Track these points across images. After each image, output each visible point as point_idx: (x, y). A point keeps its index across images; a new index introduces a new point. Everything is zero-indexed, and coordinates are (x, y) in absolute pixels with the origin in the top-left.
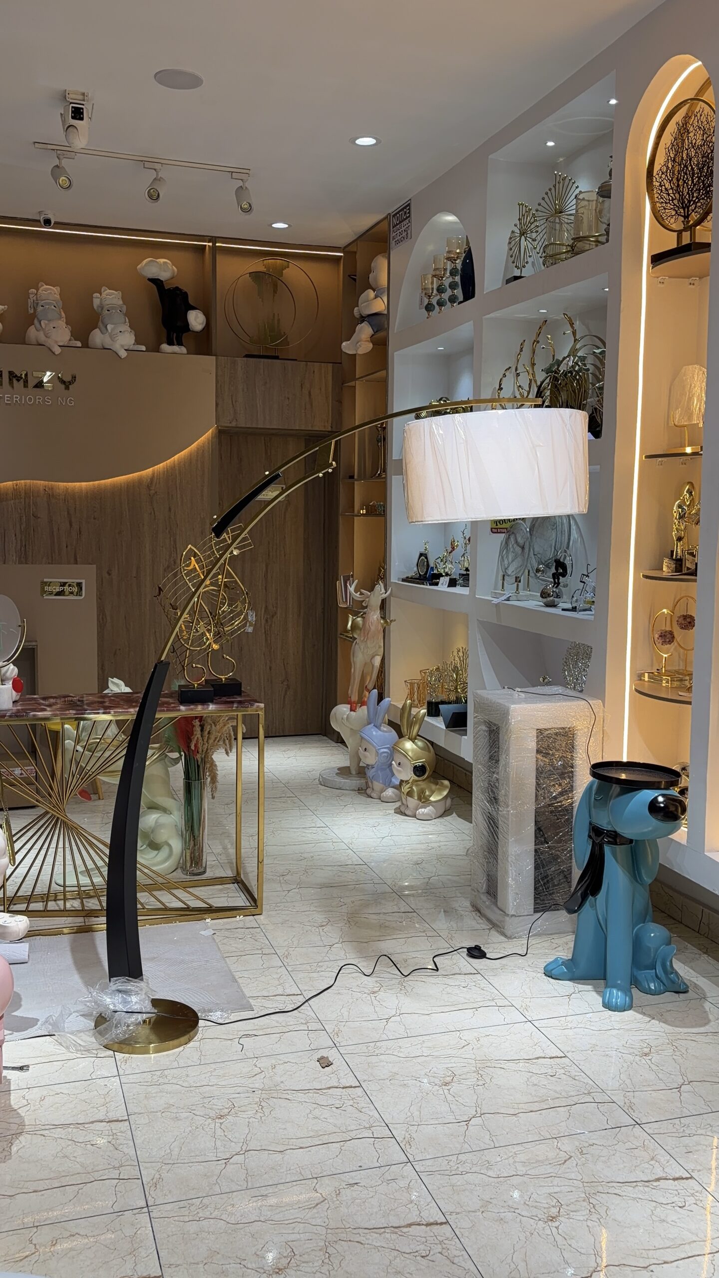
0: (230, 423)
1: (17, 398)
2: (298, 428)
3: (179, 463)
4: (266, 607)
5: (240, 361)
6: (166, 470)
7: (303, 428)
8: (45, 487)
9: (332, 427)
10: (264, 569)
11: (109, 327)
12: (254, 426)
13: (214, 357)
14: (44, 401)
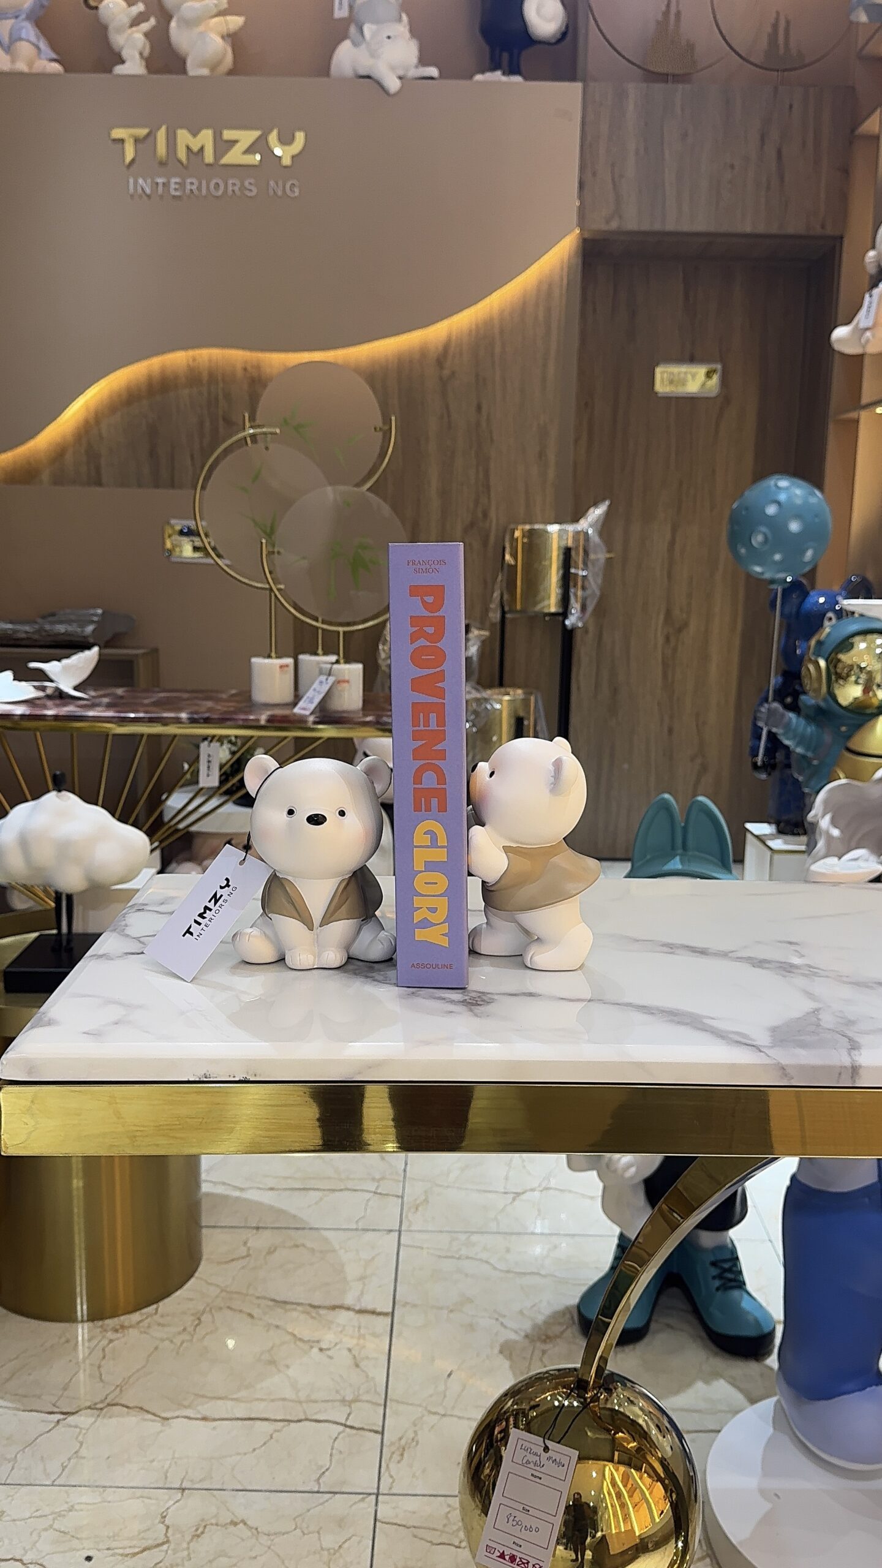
0: (608, 222)
1: (192, 183)
2: (748, 229)
3: (501, 312)
4: (668, 614)
5: (634, 91)
6: (474, 327)
7: (761, 229)
8: (246, 362)
9: (823, 227)
10: (668, 536)
11: (368, 29)
12: (657, 227)
13: (578, 86)
14: (243, 188)
